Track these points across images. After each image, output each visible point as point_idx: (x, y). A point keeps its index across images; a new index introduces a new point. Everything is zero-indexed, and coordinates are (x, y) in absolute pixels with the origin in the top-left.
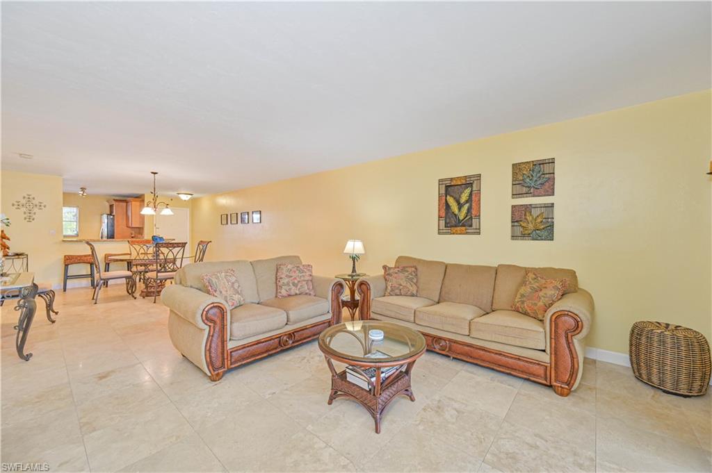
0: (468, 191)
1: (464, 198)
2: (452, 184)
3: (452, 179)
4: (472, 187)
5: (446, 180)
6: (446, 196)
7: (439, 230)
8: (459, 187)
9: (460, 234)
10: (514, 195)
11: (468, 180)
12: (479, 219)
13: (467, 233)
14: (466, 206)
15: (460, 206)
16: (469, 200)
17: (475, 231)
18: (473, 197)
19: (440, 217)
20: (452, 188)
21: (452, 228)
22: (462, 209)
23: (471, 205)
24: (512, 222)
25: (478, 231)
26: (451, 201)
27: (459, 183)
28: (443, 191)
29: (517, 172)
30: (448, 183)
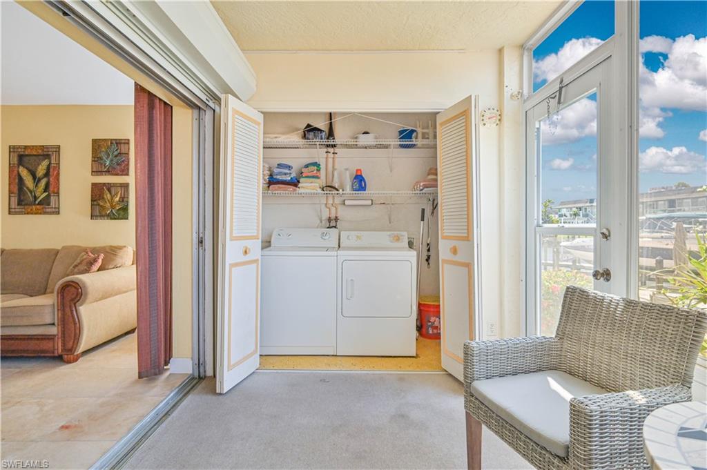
0: (45, 163)
1: (41, 171)
2: (27, 153)
3: (26, 147)
4: (50, 159)
5: (19, 147)
6: (19, 167)
7: (9, 208)
8: (34, 157)
9: (36, 214)
10: (95, 172)
11: (45, 150)
12: (59, 196)
13: (45, 213)
14: (43, 182)
15: (37, 181)
16: (47, 174)
17: (54, 210)
18: (51, 170)
19: (10, 192)
20: (28, 158)
21: (26, 207)
22: (39, 185)
23: (49, 180)
24: (92, 201)
25: (57, 210)
26: (24, 173)
27: (35, 153)
28: (15, 160)
29: (97, 148)
30: (21, 151)
